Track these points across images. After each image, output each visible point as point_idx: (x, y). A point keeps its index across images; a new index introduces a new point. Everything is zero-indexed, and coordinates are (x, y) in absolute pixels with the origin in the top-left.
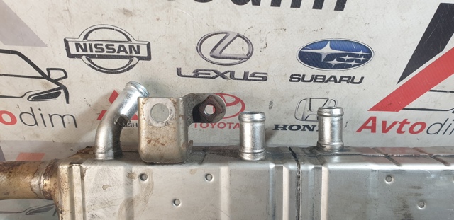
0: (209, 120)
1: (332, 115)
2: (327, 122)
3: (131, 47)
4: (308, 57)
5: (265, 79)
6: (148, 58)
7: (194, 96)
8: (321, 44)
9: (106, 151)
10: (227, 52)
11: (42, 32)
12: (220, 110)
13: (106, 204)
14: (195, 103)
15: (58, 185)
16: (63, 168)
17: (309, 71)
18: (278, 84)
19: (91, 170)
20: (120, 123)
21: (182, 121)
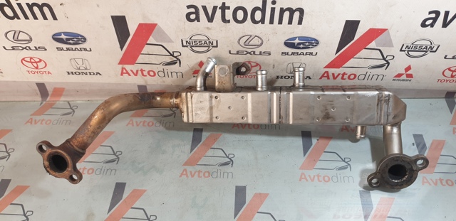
0: (244, 74)
1: (299, 71)
2: (297, 74)
3: (209, 42)
4: (289, 44)
5: (270, 54)
6: (217, 46)
7: (236, 64)
8: (294, 39)
9: (201, 87)
10: (251, 43)
11: (172, 37)
12: (248, 70)
13: (202, 109)
14: (237, 67)
15: (181, 101)
16: (184, 94)
17: (290, 50)
18: (276, 57)
19: (195, 95)
20: (206, 75)
21: (232, 74)
